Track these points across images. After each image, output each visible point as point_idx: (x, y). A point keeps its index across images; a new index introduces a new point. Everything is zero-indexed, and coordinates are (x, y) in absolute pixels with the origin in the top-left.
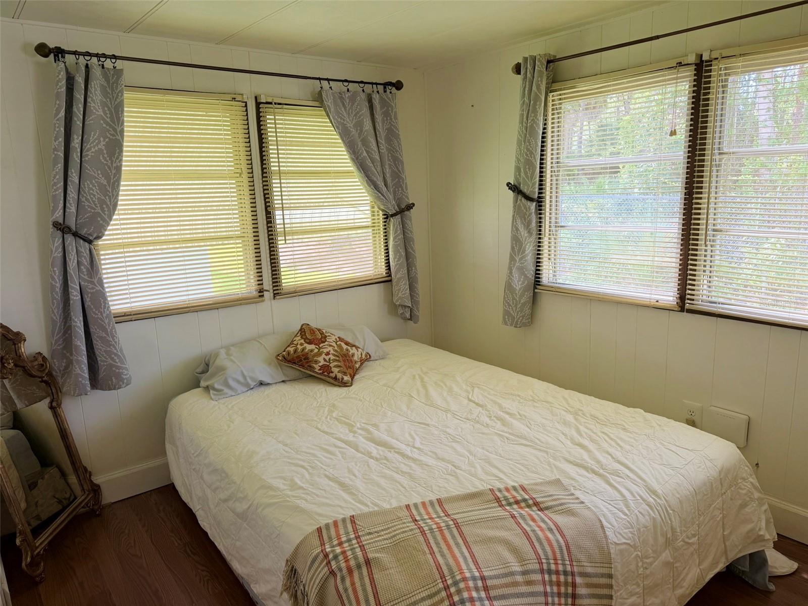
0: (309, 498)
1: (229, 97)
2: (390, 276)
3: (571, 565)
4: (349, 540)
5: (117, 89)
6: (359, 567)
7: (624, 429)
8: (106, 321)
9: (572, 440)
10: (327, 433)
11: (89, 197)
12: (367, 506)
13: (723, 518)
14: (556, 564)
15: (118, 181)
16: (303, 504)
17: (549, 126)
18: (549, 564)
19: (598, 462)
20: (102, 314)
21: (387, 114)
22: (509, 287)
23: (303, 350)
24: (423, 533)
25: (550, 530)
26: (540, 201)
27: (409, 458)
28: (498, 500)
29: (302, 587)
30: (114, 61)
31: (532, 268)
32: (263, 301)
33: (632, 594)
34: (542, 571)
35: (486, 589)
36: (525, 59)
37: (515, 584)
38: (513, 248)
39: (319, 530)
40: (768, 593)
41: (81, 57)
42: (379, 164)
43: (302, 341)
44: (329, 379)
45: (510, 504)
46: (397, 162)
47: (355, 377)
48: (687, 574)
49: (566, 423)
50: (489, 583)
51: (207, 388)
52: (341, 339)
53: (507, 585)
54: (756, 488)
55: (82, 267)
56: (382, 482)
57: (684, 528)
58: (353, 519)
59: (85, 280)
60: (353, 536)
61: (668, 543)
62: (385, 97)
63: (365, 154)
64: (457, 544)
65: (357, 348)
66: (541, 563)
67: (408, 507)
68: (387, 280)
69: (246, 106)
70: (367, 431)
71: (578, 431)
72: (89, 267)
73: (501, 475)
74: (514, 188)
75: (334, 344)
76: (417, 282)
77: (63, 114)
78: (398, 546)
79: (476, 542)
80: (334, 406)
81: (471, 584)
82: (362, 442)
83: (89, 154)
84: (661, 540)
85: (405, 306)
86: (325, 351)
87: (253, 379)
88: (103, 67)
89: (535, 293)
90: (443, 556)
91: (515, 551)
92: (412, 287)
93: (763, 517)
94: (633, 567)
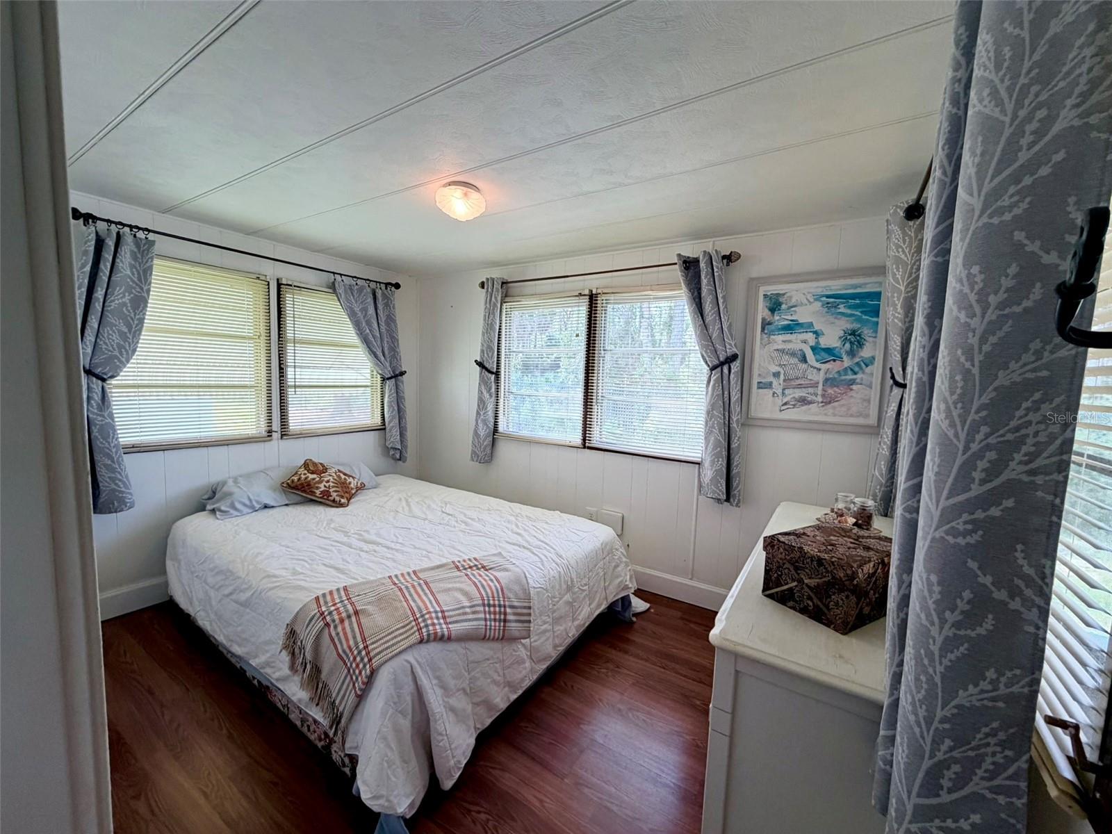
0: (308, 579)
1: (254, 276)
2: (384, 425)
3: (504, 601)
4: (342, 601)
5: (147, 255)
6: (349, 617)
7: (547, 523)
8: (114, 450)
9: (512, 531)
10: (325, 538)
11: (107, 341)
12: (357, 579)
13: (604, 574)
14: (494, 600)
15: (140, 330)
16: (302, 583)
17: (503, 325)
18: (489, 600)
19: (527, 542)
20: (109, 444)
21: (387, 305)
22: (476, 433)
23: (306, 478)
24: (401, 590)
25: (492, 580)
26: (497, 374)
27: (392, 549)
28: (457, 567)
29: (299, 643)
30: (146, 233)
31: (492, 421)
32: (270, 440)
33: (545, 623)
34: (484, 605)
35: (444, 618)
36: (488, 279)
37: (465, 614)
38: (479, 406)
39: (317, 599)
40: (633, 623)
41: (113, 225)
42: (379, 340)
43: (306, 472)
44: (327, 502)
45: (465, 569)
46: (394, 339)
47: (352, 501)
48: (582, 610)
49: (509, 522)
50: (446, 614)
51: (213, 511)
52: (340, 471)
53: (459, 615)
54: (624, 555)
55: (93, 402)
56: (370, 564)
57: (579, 580)
58: (345, 589)
59: (94, 413)
60: (345, 598)
61: (569, 589)
62: (385, 292)
63: (368, 331)
64: (426, 594)
65: (353, 478)
66: (483, 600)
67: (390, 577)
68: (382, 428)
69: (268, 285)
70: (361, 535)
71: (517, 526)
72: (100, 402)
73: (461, 554)
74: (480, 364)
75: (334, 474)
76: (406, 431)
77: (89, 269)
78: (381, 601)
79: (439, 592)
80: (331, 520)
81: (434, 615)
82: (355, 542)
83: (113, 305)
84: (564, 586)
85: (396, 449)
86: (326, 479)
87: (258, 502)
88: (135, 236)
89: (493, 438)
90: (414, 601)
91: (466, 594)
92: (402, 435)
93: (628, 574)
94: (545, 604)
